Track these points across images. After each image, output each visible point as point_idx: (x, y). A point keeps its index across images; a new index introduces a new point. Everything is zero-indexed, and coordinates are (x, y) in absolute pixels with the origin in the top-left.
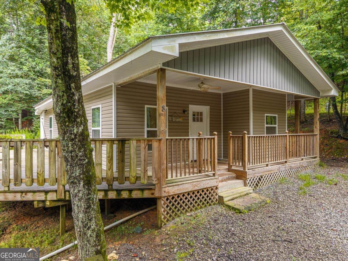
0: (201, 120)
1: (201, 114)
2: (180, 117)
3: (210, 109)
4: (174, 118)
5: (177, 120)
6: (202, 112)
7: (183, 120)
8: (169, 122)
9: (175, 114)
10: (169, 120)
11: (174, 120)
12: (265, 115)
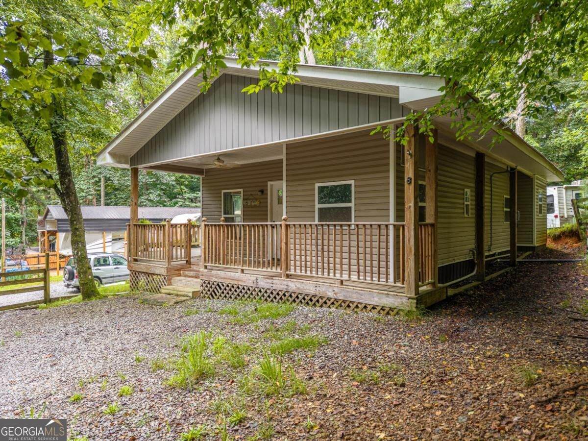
2: (256, 199)
4: (248, 201)
5: (253, 204)
7: (260, 203)
8: (243, 208)
9: (251, 197)
10: (243, 205)
11: (249, 204)
12: (317, 185)
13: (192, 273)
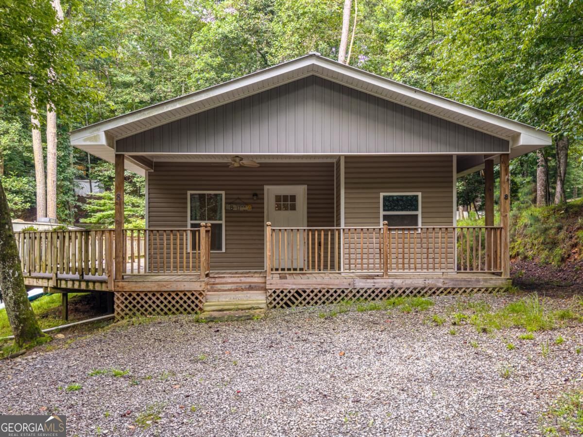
0: (293, 208)
1: (293, 198)
2: (247, 204)
3: (308, 190)
4: (234, 206)
5: (242, 209)
6: (295, 196)
7: (253, 208)
8: (226, 212)
9: (238, 201)
10: (226, 209)
11: (235, 209)
12: (382, 195)
13: (228, 286)
